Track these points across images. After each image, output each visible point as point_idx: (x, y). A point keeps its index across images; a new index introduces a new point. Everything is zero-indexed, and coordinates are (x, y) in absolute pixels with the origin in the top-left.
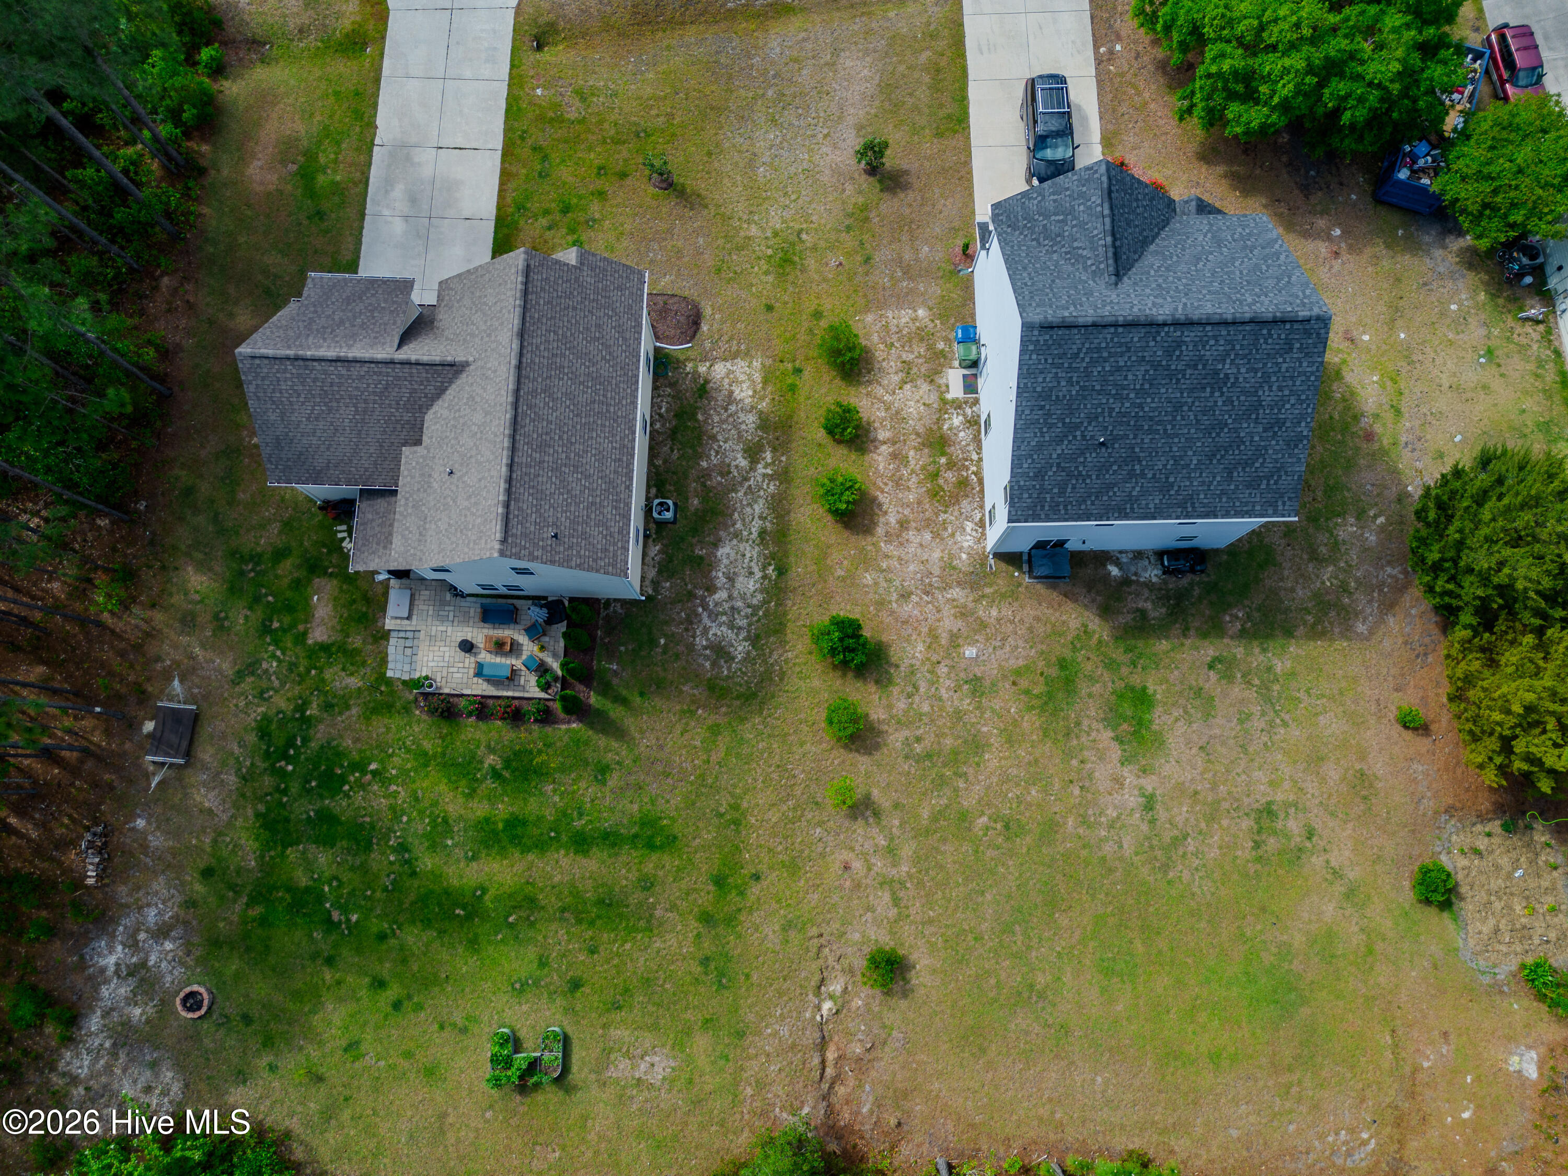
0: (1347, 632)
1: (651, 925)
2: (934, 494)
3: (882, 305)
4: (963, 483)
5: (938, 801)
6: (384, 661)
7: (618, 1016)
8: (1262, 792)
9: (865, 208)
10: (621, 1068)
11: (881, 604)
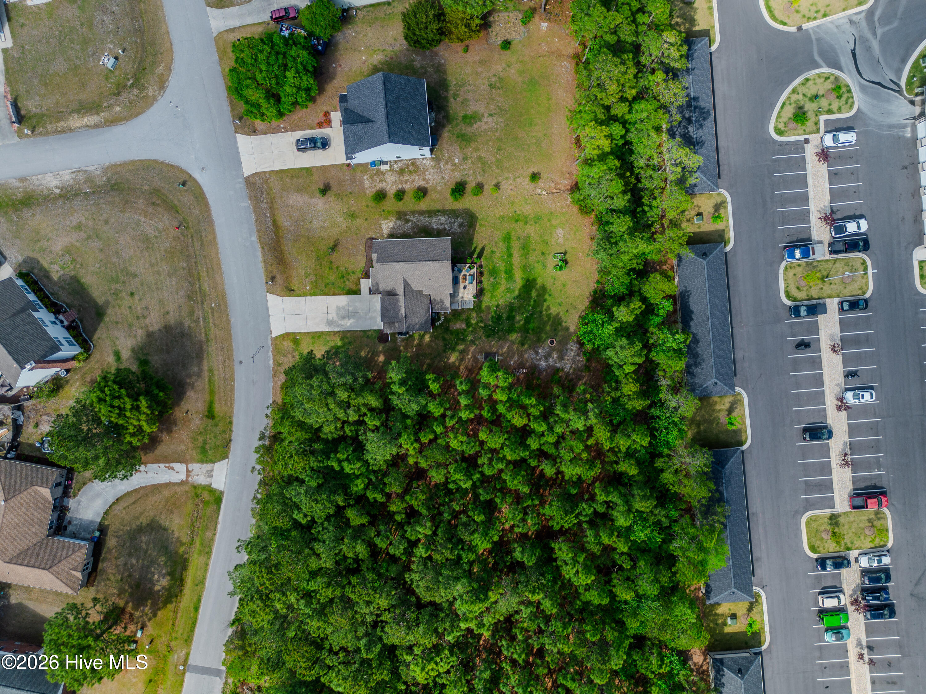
0: (444, 65)
1: (528, 236)
2: (416, 172)
3: (364, 188)
4: (412, 164)
5: (494, 168)
6: (469, 309)
7: (549, 242)
8: (486, 87)
9: (335, 195)
10: (561, 241)
11: (445, 184)
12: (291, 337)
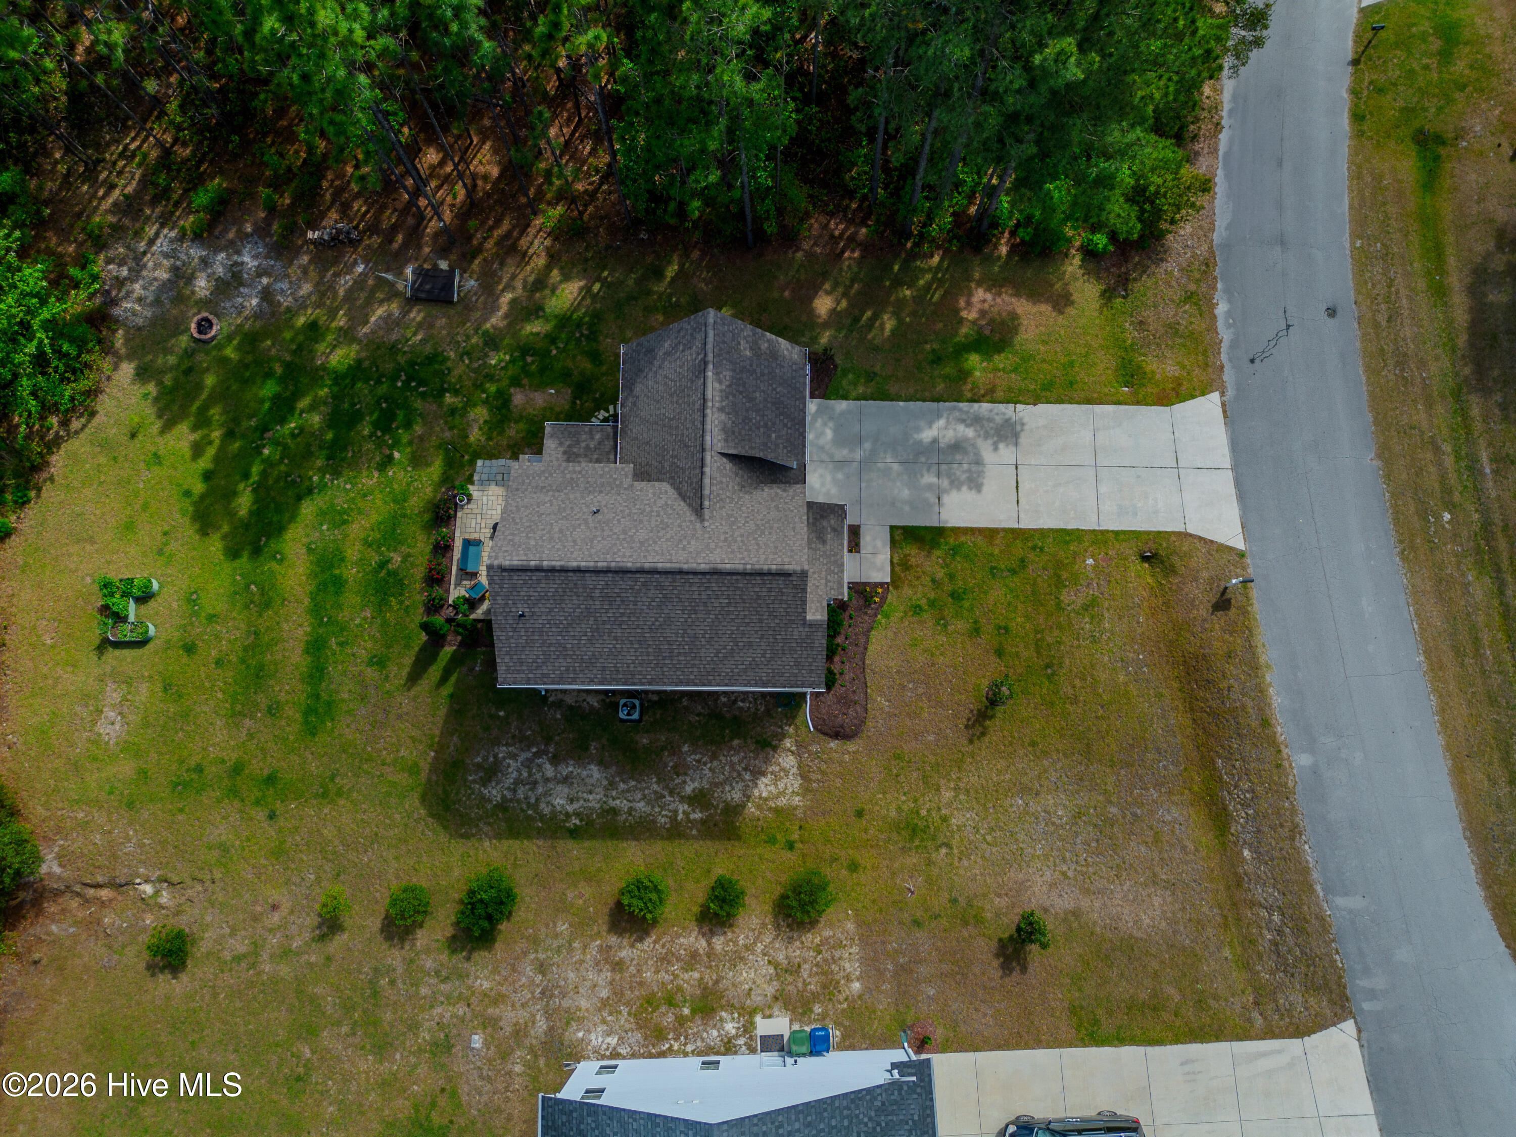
1: (236, 716)
2: (650, 1000)
3: (864, 941)
4: (659, 1034)
5: (330, 1004)
6: (491, 456)
7: (158, 688)
9: (979, 921)
10: (113, 694)
11: (535, 941)
12: (1151, 389)
